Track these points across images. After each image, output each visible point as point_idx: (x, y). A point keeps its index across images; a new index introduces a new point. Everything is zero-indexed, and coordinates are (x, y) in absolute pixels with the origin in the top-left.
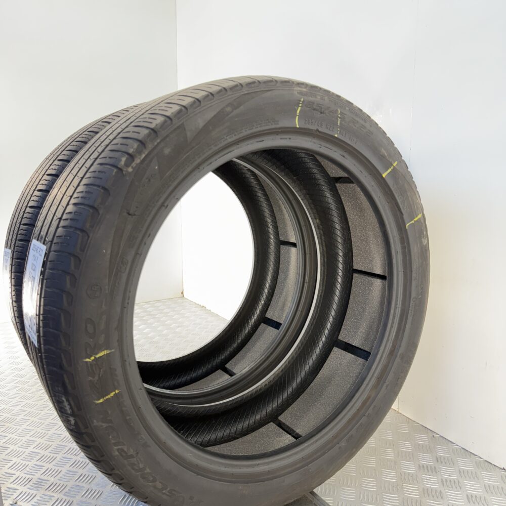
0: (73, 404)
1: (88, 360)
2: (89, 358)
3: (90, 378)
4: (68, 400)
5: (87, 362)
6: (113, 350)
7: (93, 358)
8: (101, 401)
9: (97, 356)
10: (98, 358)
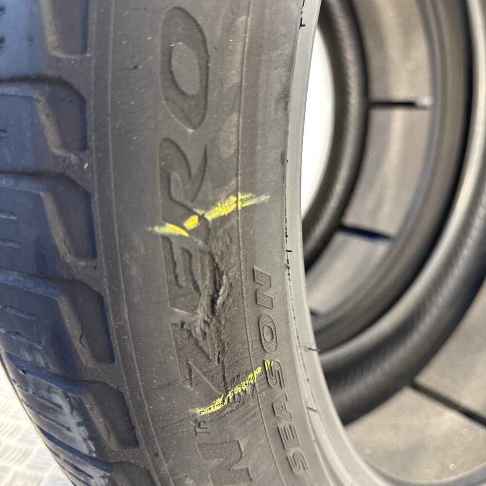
0: (99, 422)
1: (170, 229)
2: (180, 225)
3: (181, 313)
4: (78, 408)
5: (167, 239)
6: (264, 198)
7: (192, 222)
8: (217, 405)
9: (210, 216)
10: (214, 220)
